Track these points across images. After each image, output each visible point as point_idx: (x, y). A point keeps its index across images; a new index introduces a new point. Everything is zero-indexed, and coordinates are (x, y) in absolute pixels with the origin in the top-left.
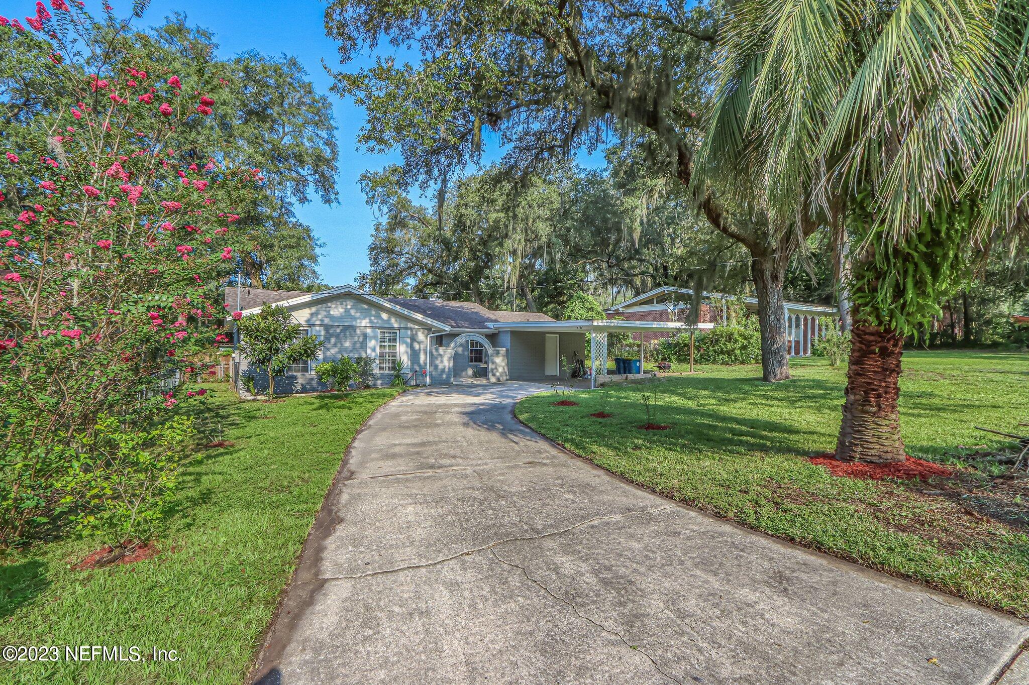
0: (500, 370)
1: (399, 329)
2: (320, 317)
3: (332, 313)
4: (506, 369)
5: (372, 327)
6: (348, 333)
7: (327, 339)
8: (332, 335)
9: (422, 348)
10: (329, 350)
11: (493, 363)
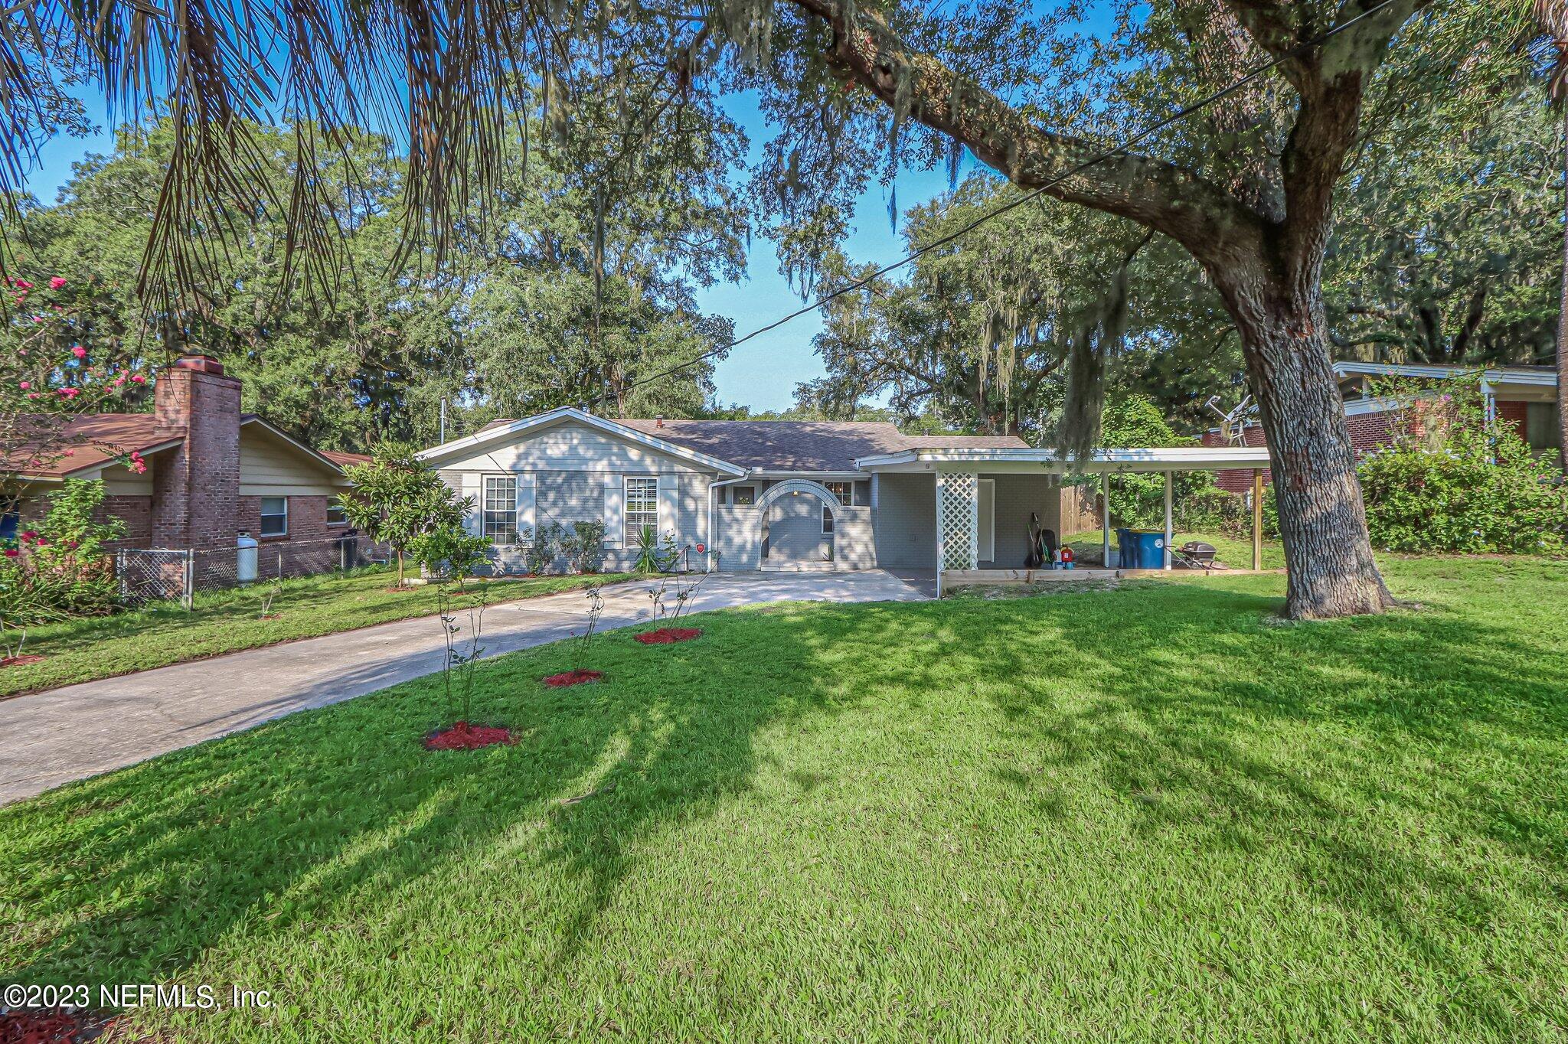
0: (859, 549)
1: (660, 474)
2: (531, 460)
3: (549, 452)
4: (872, 548)
5: (613, 472)
6: (574, 485)
7: (542, 494)
8: (550, 488)
9: (700, 506)
10: (545, 511)
11: (843, 535)
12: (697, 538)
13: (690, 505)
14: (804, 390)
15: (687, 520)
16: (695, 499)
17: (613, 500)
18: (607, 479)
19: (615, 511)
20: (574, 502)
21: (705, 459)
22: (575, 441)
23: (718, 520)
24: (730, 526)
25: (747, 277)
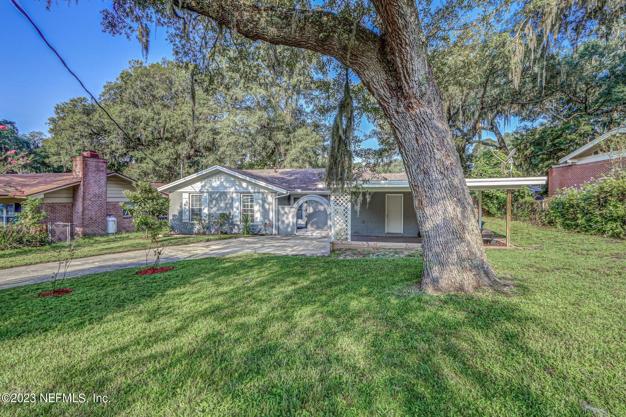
1: (255, 193)
2: (206, 188)
3: (213, 184)
5: (236, 192)
6: (222, 198)
7: (211, 201)
8: (213, 199)
9: (271, 207)
10: (212, 208)
12: (269, 220)
13: (267, 206)
15: (265, 213)
16: (269, 204)
17: (237, 204)
18: (234, 195)
19: (237, 209)
20: (222, 205)
22: (222, 180)
23: (278, 213)
24: (283, 215)
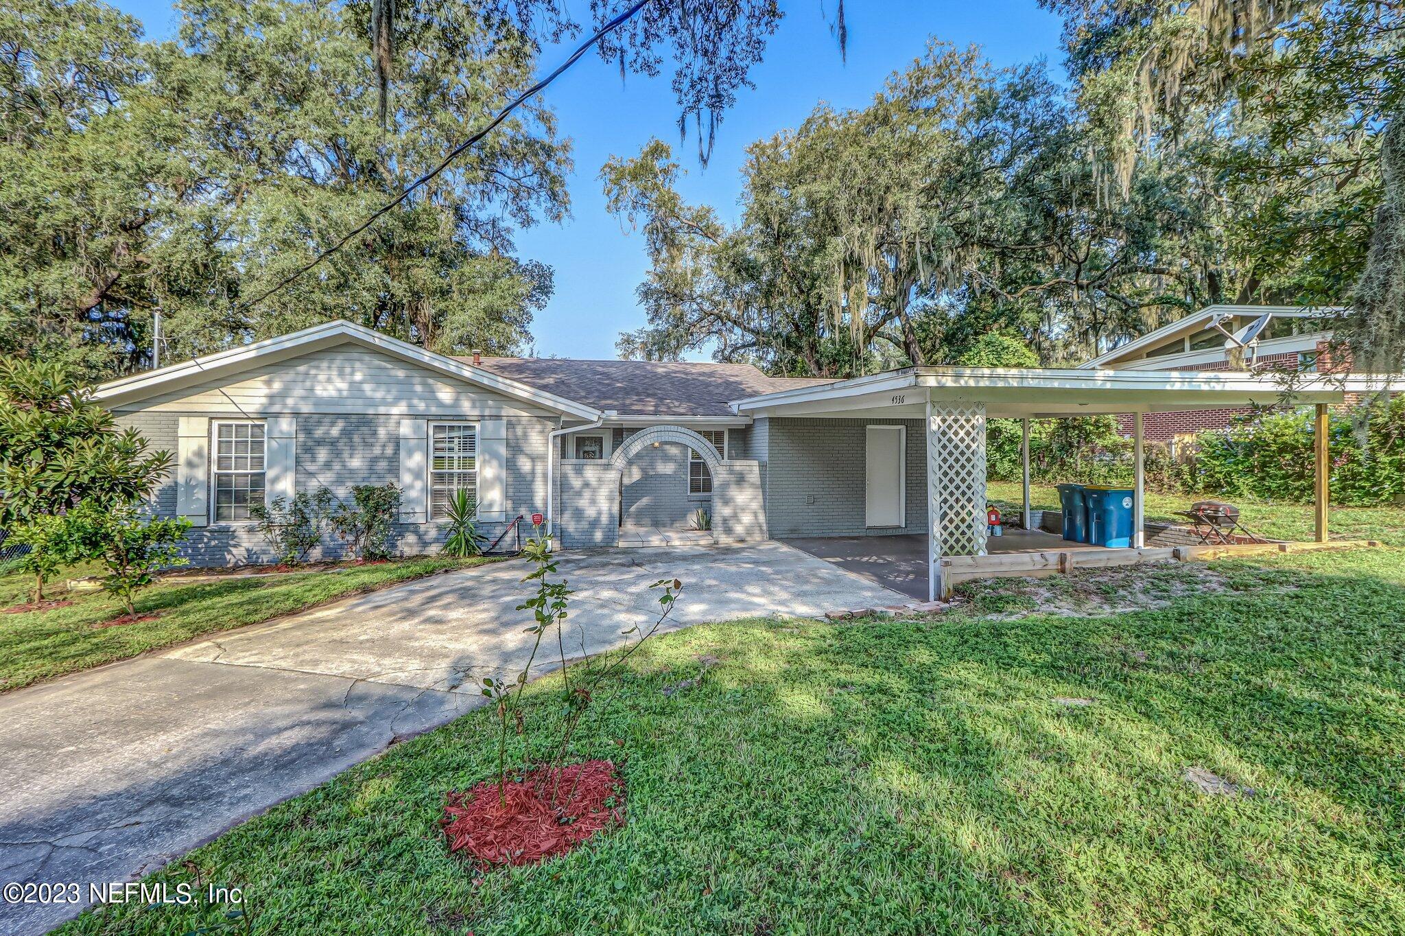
0: (747, 519)
1: (480, 418)
2: (290, 400)
3: (319, 391)
4: (762, 518)
5: (413, 417)
6: (356, 439)
7: (309, 449)
8: (320, 442)
9: (539, 469)
10: (312, 475)
11: (727, 502)
12: (532, 508)
13: (525, 465)
14: (628, 341)
15: (519, 487)
16: (533, 459)
17: (413, 458)
18: (406, 429)
19: (417, 475)
20: (356, 463)
21: (547, 399)
22: (358, 375)
23: (562, 486)
24: (579, 494)
25: (570, 216)
